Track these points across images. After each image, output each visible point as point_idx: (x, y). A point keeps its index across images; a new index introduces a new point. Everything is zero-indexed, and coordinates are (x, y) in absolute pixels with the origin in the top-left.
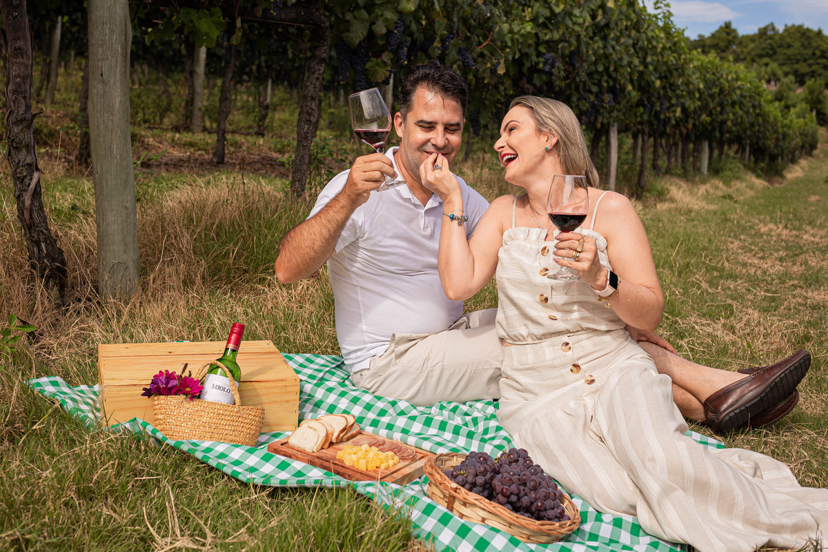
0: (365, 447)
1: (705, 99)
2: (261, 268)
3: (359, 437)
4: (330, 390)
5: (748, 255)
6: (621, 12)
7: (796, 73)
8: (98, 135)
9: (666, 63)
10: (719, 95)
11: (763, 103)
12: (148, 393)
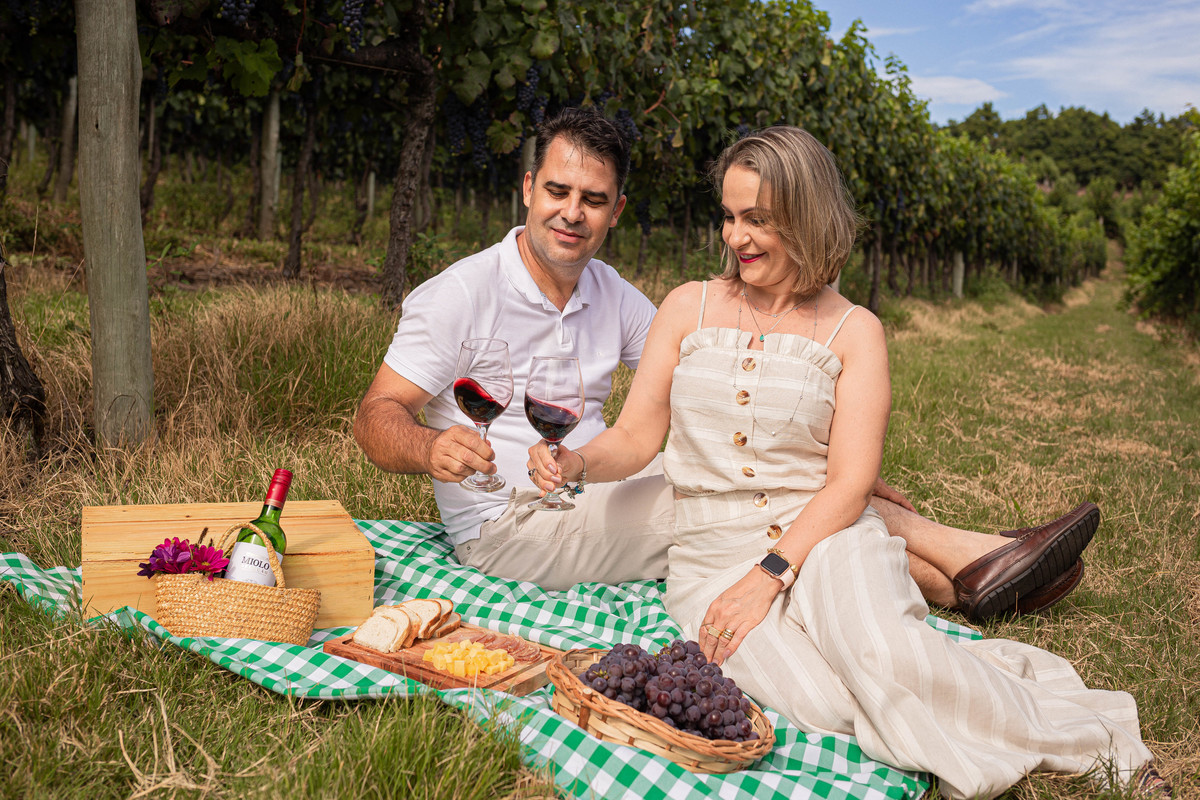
0: (466, 643)
1: (957, 196)
2: (335, 405)
3: (459, 631)
4: (423, 569)
5: (1017, 395)
6: (841, 74)
7: (1076, 170)
8: (93, 212)
9: (903, 145)
10: (974, 190)
11: (1033, 204)
12: (148, 571)
